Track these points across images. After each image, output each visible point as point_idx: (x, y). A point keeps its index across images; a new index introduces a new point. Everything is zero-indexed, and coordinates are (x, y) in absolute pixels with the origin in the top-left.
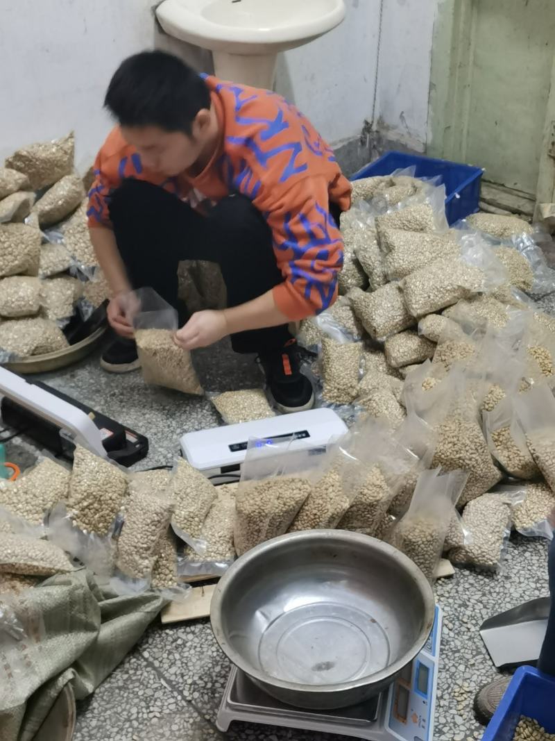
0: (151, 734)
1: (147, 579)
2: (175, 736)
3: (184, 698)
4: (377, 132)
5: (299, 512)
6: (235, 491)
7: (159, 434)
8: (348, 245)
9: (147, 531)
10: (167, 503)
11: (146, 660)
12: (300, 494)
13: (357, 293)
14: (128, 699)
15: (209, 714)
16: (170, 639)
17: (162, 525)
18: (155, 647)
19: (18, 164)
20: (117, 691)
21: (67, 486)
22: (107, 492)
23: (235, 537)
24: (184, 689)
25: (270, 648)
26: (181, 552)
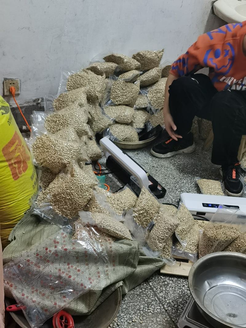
0: (148, 319)
1: (160, 252)
2: (158, 323)
3: (164, 308)
5: (232, 242)
6: (201, 224)
7: (170, 189)
9: (165, 232)
10: (177, 222)
11: (150, 286)
12: (234, 235)
14: (140, 301)
15: (174, 319)
16: (162, 280)
17: (172, 231)
18: (155, 282)
19: (138, 58)
20: (136, 296)
21: (135, 202)
22: (151, 209)
23: (199, 245)
24: (165, 304)
25: (209, 299)
26: (175, 244)
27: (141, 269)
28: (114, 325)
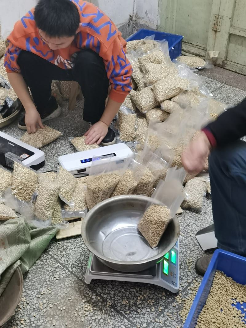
0: (56, 287)
1: (49, 220)
2: (66, 287)
3: (69, 271)
4: (135, 20)
5: (115, 188)
7: (47, 157)
9: (49, 199)
10: (57, 186)
11: (50, 255)
12: (115, 180)
13: (133, 92)
14: (44, 273)
15: (81, 277)
16: (60, 246)
17: (56, 196)
18: (54, 249)
20: (39, 269)
21: (11, 180)
22: (29, 182)
23: (87, 200)
24: (69, 267)
25: (107, 247)
26: (63, 208)
27: (35, 243)
28: (24, 305)
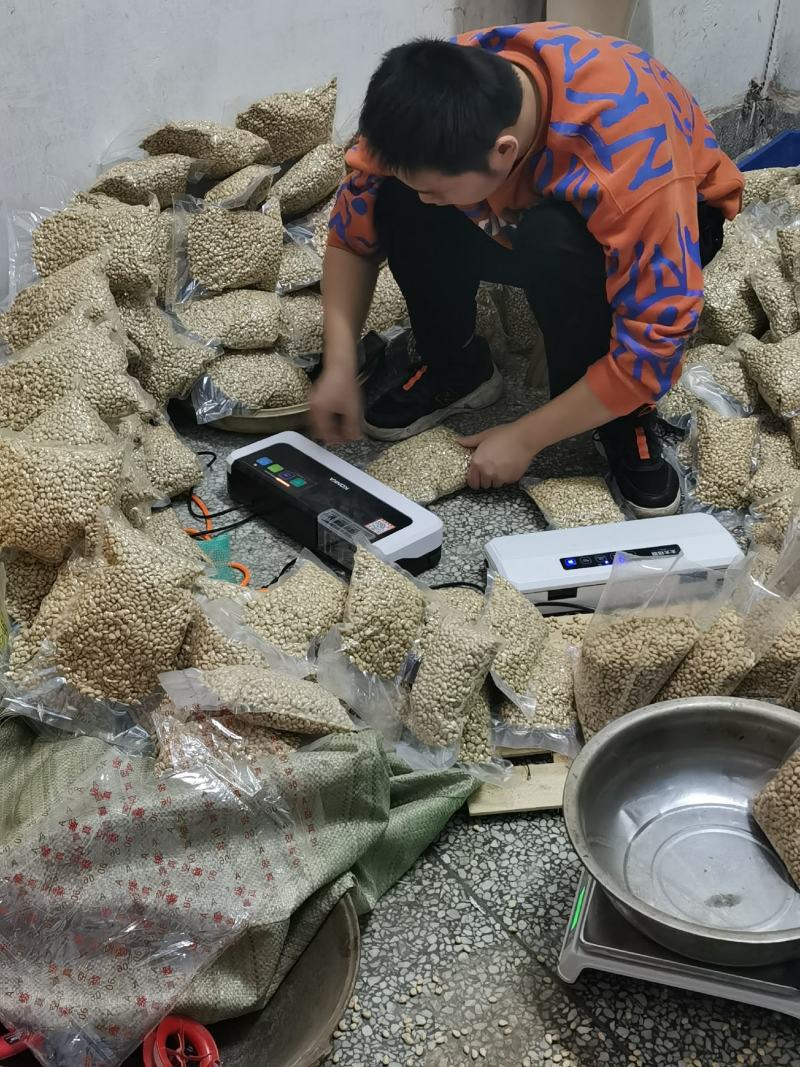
0: (458, 977)
1: (453, 749)
2: (494, 981)
3: (505, 927)
4: (767, 99)
5: (678, 667)
6: (568, 627)
7: (450, 535)
8: (736, 269)
9: (458, 679)
10: (489, 640)
11: (446, 866)
12: (682, 641)
13: (749, 342)
14: (422, 922)
15: (544, 955)
16: (480, 838)
17: (481, 672)
18: (459, 848)
19: (256, 122)
20: (406, 908)
21: (340, 604)
22: (399, 617)
23: (577, 696)
24: (504, 914)
25: (641, 865)
26: (498, 712)
27: (402, 820)
28: (352, 1022)
